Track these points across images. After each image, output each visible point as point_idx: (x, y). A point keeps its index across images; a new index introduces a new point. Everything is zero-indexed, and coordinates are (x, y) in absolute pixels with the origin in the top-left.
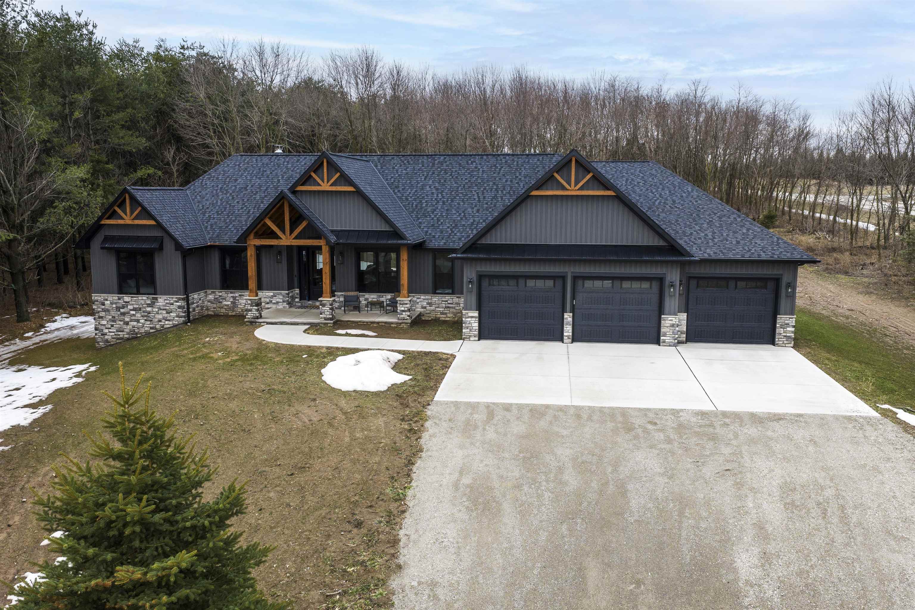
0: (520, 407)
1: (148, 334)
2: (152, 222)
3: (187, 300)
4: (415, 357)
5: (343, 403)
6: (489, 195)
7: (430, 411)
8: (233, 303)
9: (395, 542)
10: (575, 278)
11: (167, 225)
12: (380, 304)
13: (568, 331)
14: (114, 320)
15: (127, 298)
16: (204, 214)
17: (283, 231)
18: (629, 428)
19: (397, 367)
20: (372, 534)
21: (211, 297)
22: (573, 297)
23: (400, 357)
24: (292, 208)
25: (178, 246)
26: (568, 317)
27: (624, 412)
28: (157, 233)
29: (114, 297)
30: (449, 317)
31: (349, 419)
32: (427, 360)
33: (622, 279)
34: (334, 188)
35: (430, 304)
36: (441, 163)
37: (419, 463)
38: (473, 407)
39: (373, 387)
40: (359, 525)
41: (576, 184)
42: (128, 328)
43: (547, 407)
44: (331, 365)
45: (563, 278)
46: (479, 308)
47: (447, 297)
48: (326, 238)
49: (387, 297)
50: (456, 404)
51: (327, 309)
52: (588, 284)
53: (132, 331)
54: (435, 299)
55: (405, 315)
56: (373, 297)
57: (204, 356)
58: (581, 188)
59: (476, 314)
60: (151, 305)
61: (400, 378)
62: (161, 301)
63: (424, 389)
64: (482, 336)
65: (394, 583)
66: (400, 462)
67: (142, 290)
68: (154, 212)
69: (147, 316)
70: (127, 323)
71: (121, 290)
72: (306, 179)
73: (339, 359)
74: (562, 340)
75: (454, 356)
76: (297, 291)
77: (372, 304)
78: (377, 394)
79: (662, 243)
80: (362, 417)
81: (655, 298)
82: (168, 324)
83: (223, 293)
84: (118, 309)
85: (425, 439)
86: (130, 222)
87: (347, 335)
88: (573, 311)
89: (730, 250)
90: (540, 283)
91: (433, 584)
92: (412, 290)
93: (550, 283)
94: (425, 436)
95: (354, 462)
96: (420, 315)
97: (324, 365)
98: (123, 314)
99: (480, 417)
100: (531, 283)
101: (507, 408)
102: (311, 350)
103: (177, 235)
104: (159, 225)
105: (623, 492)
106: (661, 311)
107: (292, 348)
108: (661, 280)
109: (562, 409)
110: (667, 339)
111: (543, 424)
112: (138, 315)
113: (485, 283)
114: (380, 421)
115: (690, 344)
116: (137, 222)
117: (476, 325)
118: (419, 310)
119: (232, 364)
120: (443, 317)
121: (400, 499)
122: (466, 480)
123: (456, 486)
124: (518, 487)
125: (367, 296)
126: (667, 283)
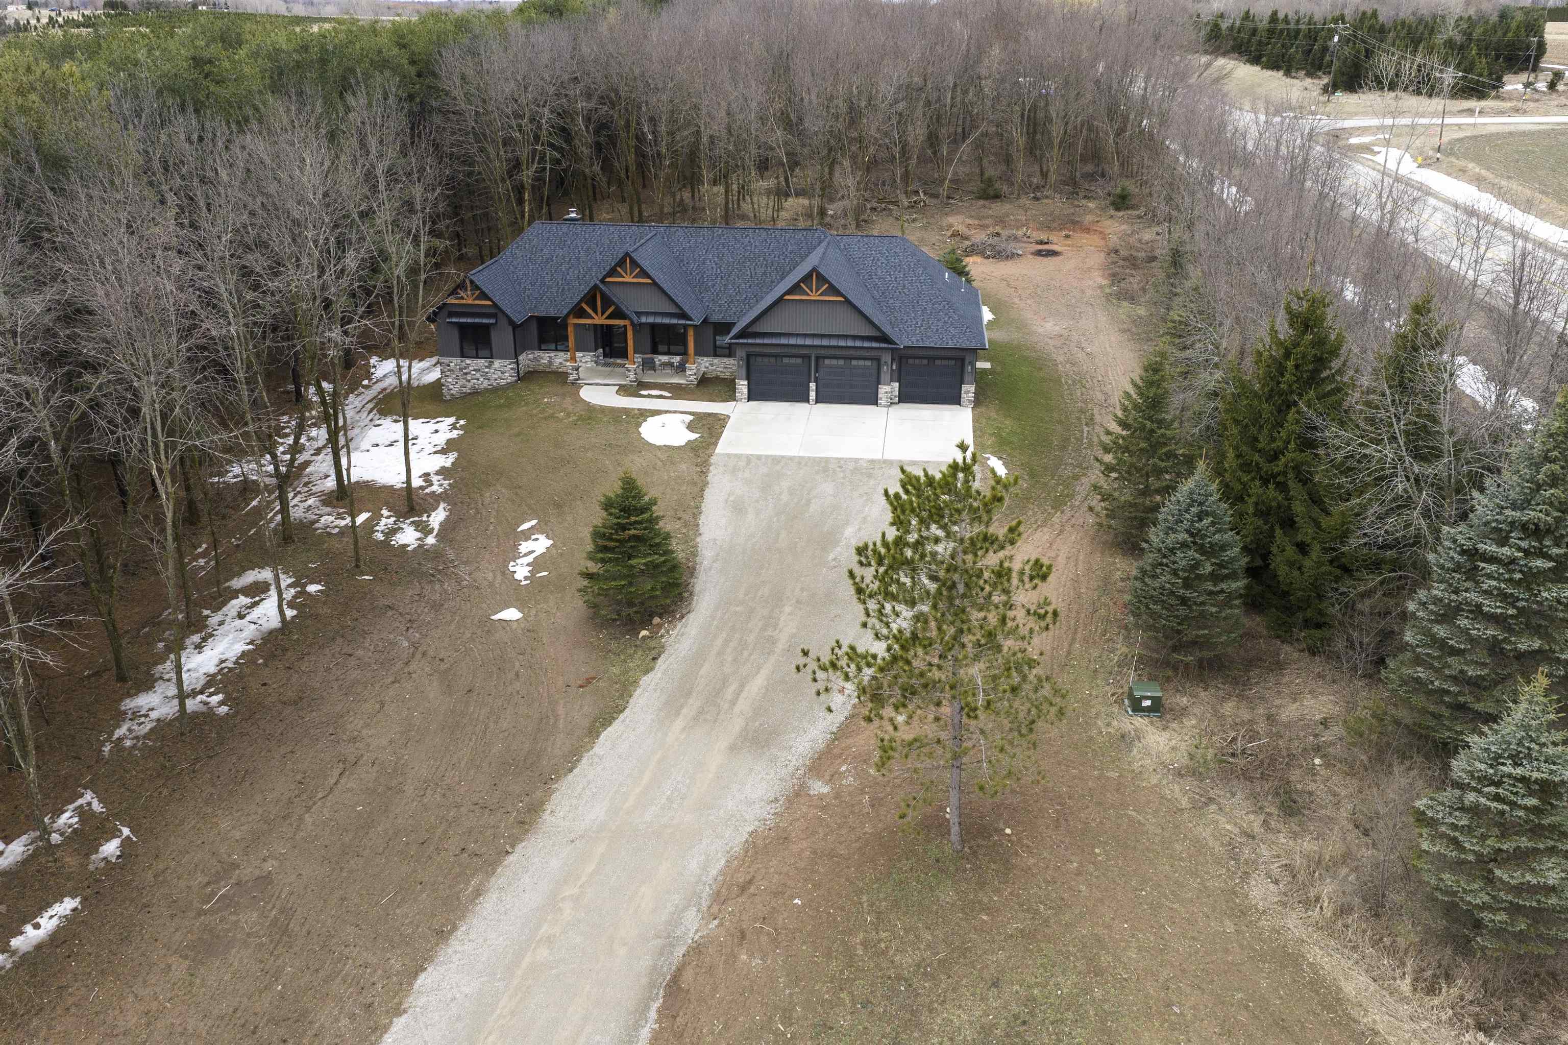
0: (767, 457)
1: (486, 390)
2: (489, 303)
3: (517, 363)
4: (701, 418)
5: (659, 454)
6: (760, 271)
7: (713, 460)
8: (550, 362)
9: (698, 525)
10: (818, 358)
11: (500, 304)
12: (671, 365)
13: (813, 395)
14: (458, 378)
15: (468, 361)
16: (520, 284)
17: (596, 312)
18: (826, 470)
19: (690, 427)
20: (685, 522)
21: (531, 356)
22: (817, 371)
23: (691, 418)
24: (604, 296)
25: (511, 322)
26: (813, 386)
27: (827, 460)
28: (492, 311)
29: (458, 360)
30: (727, 375)
31: (664, 465)
32: (710, 420)
33: (851, 359)
34: (635, 280)
35: (712, 365)
36: (720, 236)
37: (707, 490)
38: (738, 457)
39: (677, 443)
40: (679, 519)
41: (817, 290)
42: (469, 385)
43: (783, 457)
44: (644, 424)
45: (809, 357)
46: (748, 378)
47: (725, 360)
48: (630, 319)
49: (676, 359)
50: (729, 456)
51: (632, 374)
52: (827, 362)
53: (473, 387)
54: (716, 361)
55: (692, 378)
56: (665, 358)
57: (552, 416)
58: (821, 295)
59: (746, 382)
60: (489, 367)
61: (694, 436)
62: (497, 363)
63: (709, 444)
64: (750, 399)
65: (698, 539)
66: (696, 490)
67: (480, 353)
68: (490, 295)
69: (485, 376)
70: (469, 381)
71: (463, 355)
72: (612, 272)
73: (649, 419)
74: (808, 402)
75: (729, 417)
76: (601, 350)
77: (664, 365)
78: (679, 448)
79: (878, 334)
80: (672, 463)
81: (874, 372)
82: (503, 382)
83: (541, 353)
84: (461, 369)
85: (710, 478)
86: (470, 302)
87: (650, 396)
88: (816, 381)
89: (929, 337)
90: (793, 361)
91: (715, 540)
92: (698, 353)
93: (799, 361)
94: (710, 475)
95: (673, 489)
96: (704, 373)
97: (639, 425)
98: (466, 374)
99: (742, 464)
100: (786, 360)
101: (759, 457)
102: (626, 411)
103: (508, 312)
104: (495, 305)
105: (809, 502)
106: (879, 383)
107: (613, 410)
108: (878, 360)
109: (791, 458)
110: (882, 401)
111: (778, 468)
112: (478, 375)
113: (752, 360)
114: (684, 466)
115: (901, 405)
116: (477, 302)
117: (746, 391)
118: (703, 369)
119: (575, 423)
120: (722, 376)
121: (698, 507)
122: (732, 498)
123: (726, 501)
124: (757, 501)
125: (660, 357)
126: (882, 362)
